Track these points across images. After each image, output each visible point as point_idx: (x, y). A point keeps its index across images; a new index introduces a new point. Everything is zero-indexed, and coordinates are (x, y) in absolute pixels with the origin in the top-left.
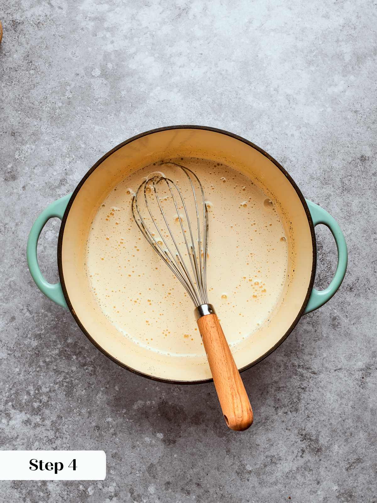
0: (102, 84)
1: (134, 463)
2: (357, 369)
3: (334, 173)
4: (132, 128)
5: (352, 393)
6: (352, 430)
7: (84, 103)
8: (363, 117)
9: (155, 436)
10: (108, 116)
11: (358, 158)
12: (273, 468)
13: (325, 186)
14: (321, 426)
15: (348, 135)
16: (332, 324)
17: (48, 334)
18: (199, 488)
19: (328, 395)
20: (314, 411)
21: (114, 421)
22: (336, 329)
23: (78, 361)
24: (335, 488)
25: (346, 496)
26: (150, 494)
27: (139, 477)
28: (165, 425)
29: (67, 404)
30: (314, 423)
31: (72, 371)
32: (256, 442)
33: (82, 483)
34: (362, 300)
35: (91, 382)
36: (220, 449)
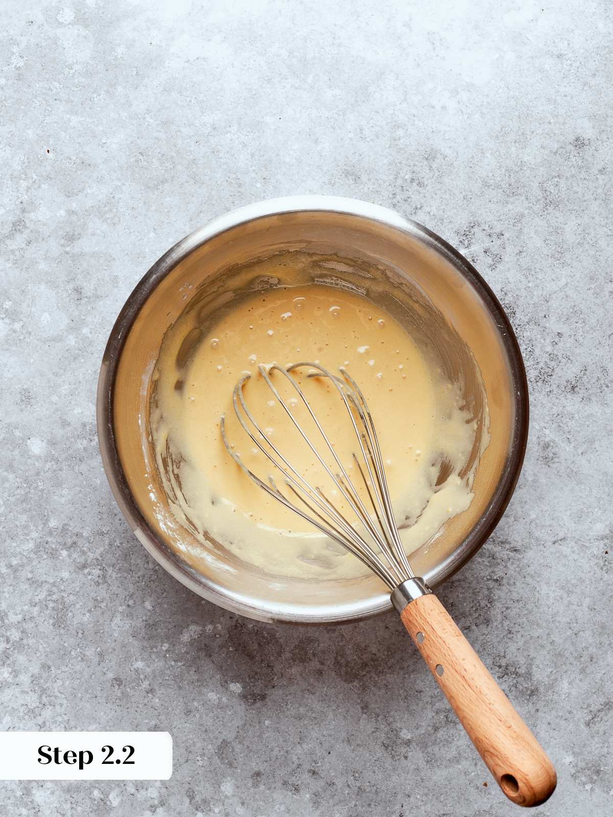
0: (78, 36)
1: (192, 742)
2: (595, 538)
3: (528, 173)
4: (140, 116)
5: (588, 582)
6: (592, 650)
7: (47, 75)
8: (574, 65)
9: (227, 689)
10: (95, 95)
11: (570, 143)
12: (451, 732)
13: (511, 200)
14: (535, 648)
15: (549, 100)
16: (542, 457)
17: (12, 514)
18: (316, 778)
19: (544, 589)
20: (519, 620)
21: (149, 667)
22: (551, 465)
23: (72, 561)
24: (569, 759)
25: (588, 772)
26: (226, 797)
27: (202, 766)
28: (244, 668)
29: (57, 642)
30: (521, 644)
31: (61, 579)
32: (416, 686)
33: (97, 785)
34: (595, 408)
35: (99, 598)
36: (349, 705)
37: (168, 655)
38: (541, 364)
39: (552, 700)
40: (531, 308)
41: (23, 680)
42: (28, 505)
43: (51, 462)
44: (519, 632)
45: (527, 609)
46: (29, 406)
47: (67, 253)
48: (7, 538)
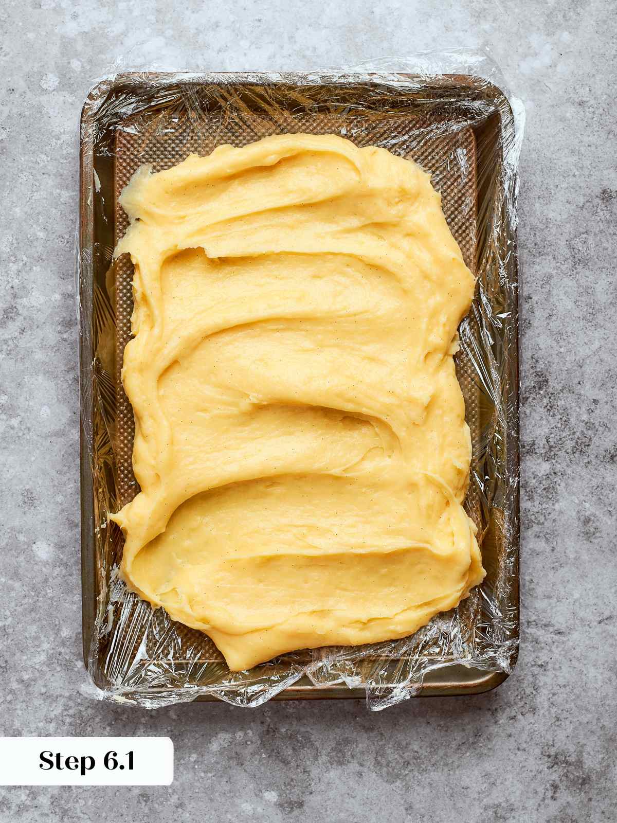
37: (196, 767)
38: (578, 434)
39: (605, 788)
40: (564, 375)
41: (42, 802)
42: (37, 614)
43: (59, 567)
44: (567, 718)
45: (574, 694)
46: (33, 508)
47: (65, 340)
48: (17, 651)
